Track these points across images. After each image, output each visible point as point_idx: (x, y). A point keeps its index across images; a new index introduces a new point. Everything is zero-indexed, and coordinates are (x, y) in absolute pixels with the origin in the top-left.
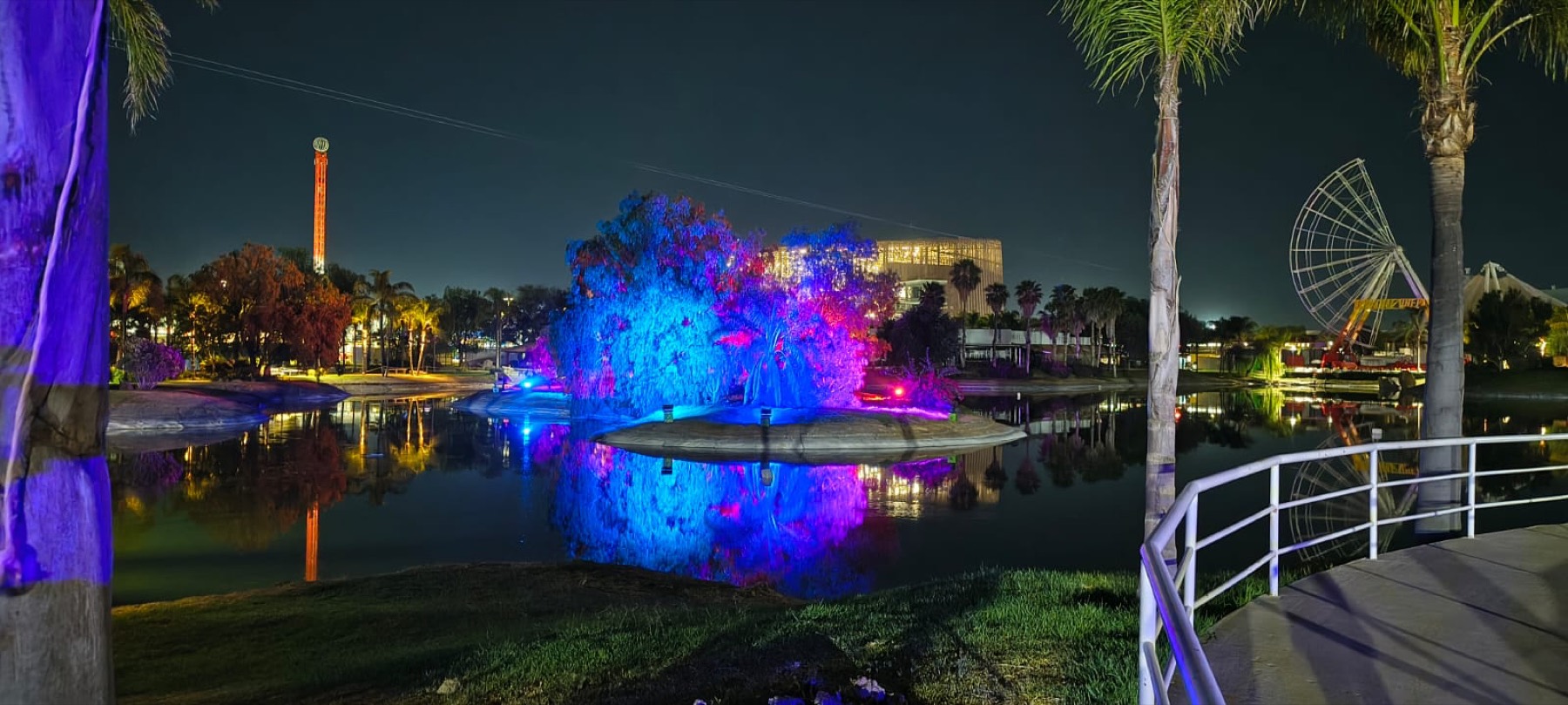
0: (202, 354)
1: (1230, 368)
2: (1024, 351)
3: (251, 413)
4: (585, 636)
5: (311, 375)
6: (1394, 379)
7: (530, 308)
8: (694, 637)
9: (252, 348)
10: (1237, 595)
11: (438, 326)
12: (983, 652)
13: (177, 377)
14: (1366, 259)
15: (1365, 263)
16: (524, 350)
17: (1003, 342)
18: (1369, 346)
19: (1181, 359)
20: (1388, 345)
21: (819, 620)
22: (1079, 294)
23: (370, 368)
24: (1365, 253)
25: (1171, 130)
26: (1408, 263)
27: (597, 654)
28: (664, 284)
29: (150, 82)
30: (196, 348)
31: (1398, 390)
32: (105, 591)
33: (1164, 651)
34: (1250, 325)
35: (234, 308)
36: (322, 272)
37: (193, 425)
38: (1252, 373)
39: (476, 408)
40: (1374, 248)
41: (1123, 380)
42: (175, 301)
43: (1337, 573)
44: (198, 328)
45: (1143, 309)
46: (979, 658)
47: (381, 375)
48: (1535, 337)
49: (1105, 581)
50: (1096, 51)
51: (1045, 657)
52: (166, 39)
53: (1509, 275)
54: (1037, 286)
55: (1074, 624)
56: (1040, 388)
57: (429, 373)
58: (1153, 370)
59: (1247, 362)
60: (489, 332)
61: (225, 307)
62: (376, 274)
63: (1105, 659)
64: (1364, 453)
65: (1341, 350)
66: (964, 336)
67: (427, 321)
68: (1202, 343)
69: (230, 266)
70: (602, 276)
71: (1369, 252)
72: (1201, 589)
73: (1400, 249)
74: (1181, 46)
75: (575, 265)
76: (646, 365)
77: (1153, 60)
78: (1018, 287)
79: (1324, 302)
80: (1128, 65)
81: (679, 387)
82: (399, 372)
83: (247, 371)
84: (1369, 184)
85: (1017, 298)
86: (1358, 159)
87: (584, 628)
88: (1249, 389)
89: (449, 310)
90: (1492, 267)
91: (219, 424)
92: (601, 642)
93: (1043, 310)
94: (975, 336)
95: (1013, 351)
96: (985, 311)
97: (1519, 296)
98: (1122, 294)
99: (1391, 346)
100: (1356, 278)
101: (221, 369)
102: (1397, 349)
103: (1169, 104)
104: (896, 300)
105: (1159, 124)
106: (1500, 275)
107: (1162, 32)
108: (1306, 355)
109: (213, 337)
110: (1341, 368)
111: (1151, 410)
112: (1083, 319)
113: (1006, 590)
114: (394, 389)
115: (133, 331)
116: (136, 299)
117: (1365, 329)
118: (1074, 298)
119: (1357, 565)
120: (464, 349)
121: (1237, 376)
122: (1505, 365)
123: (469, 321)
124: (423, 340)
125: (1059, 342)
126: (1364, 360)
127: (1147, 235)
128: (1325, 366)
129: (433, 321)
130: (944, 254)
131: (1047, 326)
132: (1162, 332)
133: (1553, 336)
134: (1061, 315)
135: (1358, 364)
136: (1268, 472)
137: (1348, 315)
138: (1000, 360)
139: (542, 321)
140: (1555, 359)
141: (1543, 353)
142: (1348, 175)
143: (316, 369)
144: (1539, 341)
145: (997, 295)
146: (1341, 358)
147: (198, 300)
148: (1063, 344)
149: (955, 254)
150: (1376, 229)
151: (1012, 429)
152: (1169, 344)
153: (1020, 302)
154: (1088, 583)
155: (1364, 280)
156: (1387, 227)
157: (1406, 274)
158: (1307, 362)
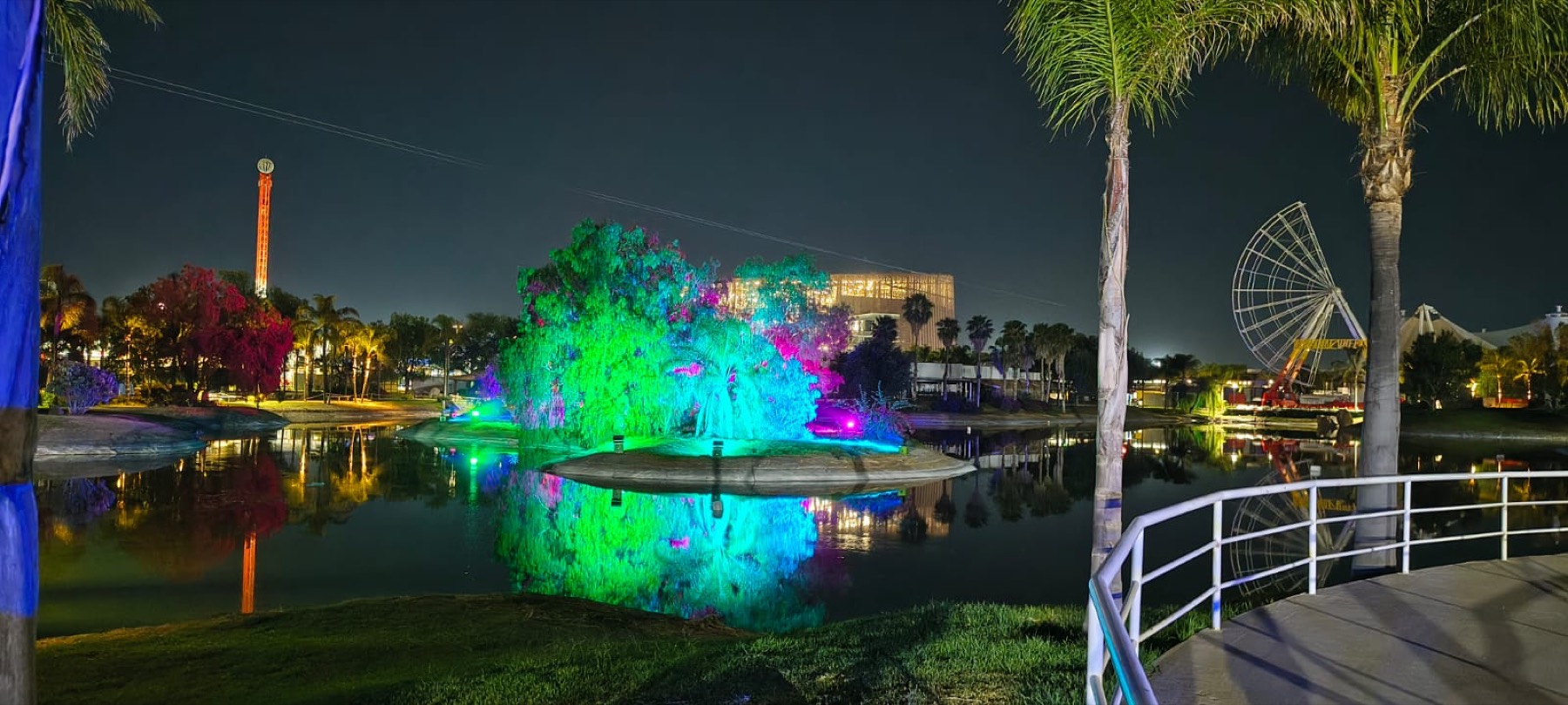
0: (137, 379)
1: (1174, 405)
2: (975, 385)
3: (187, 439)
4: (532, 670)
5: (251, 401)
6: (1331, 417)
7: (479, 335)
8: (643, 672)
9: (190, 373)
10: (1180, 628)
11: (385, 353)
12: (932, 687)
13: (110, 402)
14: (1306, 300)
15: (1305, 304)
16: (473, 377)
17: (954, 376)
18: (1308, 385)
19: (1128, 395)
20: (1327, 384)
21: (770, 653)
22: (1029, 329)
23: (313, 395)
24: (1305, 294)
25: (1122, 172)
26: (1346, 305)
27: (543, 689)
28: (616, 314)
29: (89, 99)
30: (131, 373)
31: (1336, 429)
32: (28, 623)
33: (1109, 684)
34: (1195, 363)
35: (171, 332)
36: (264, 296)
37: (126, 450)
38: (1195, 410)
39: (422, 436)
40: (1314, 289)
41: (1072, 416)
42: (110, 324)
43: (1275, 608)
44: (134, 351)
45: (1092, 346)
46: (927, 691)
47: (323, 402)
48: (1467, 379)
49: (1052, 615)
50: (1050, 92)
51: (993, 690)
52: (105, 54)
53: (1442, 317)
54: (989, 321)
55: (1022, 657)
56: (988, 422)
57: (374, 400)
58: (1101, 405)
59: (1190, 399)
60: (437, 360)
61: (162, 330)
62: (320, 299)
63: (1051, 692)
64: (1304, 490)
65: (1281, 388)
66: (916, 370)
67: (372, 348)
68: (1149, 379)
69: (169, 289)
70: (554, 305)
71: (1309, 294)
72: (1146, 623)
73: (1339, 291)
74: (1132, 88)
75: (526, 292)
76: (597, 395)
77: (1104, 101)
78: (970, 322)
79: (1265, 342)
80: (1081, 105)
81: (631, 419)
82: (342, 399)
83: (182, 397)
84: (1310, 228)
85: (968, 332)
86: (1299, 203)
87: (529, 662)
88: (1192, 425)
89: (396, 336)
90: (1426, 309)
91: (153, 451)
92: (547, 676)
93: (994, 345)
94: (927, 370)
95: (964, 385)
96: (937, 345)
97: (1452, 339)
98: (1072, 331)
99: (1329, 386)
100: (1296, 319)
101: (156, 395)
102: (1336, 389)
103: (1119, 144)
104: (849, 333)
105: (1110, 164)
106: (1434, 317)
107: (1113, 74)
108: (1247, 393)
109: (149, 361)
110: (1281, 406)
111: (1099, 447)
112: (1032, 353)
113: (956, 623)
114: (337, 417)
115: (65, 353)
116: (69, 321)
117: (1304, 368)
118: (1023, 334)
119: (1297, 600)
120: (411, 376)
121: (1181, 413)
122: (1438, 405)
123: (416, 349)
124: (368, 367)
125: (1009, 377)
126: (1303, 399)
127: (1097, 273)
128: (1265, 404)
129: (379, 348)
130: (896, 288)
131: (998, 361)
132: (1111, 370)
133: (1483, 377)
134: (1012, 350)
135: (1298, 402)
136: (1210, 508)
137: (1288, 353)
138: (951, 394)
139: (492, 349)
140: (1484, 400)
141: (1473, 394)
142: (1289, 218)
143: (256, 394)
144: (1470, 382)
145: (948, 329)
146: (1281, 396)
147: (134, 323)
148: (1013, 379)
149: (907, 289)
150: (1315, 271)
151: (961, 463)
152: (1117, 383)
153: (971, 337)
154: (1036, 616)
155: (1303, 320)
156: (1326, 268)
157: (1344, 315)
158: (1248, 400)
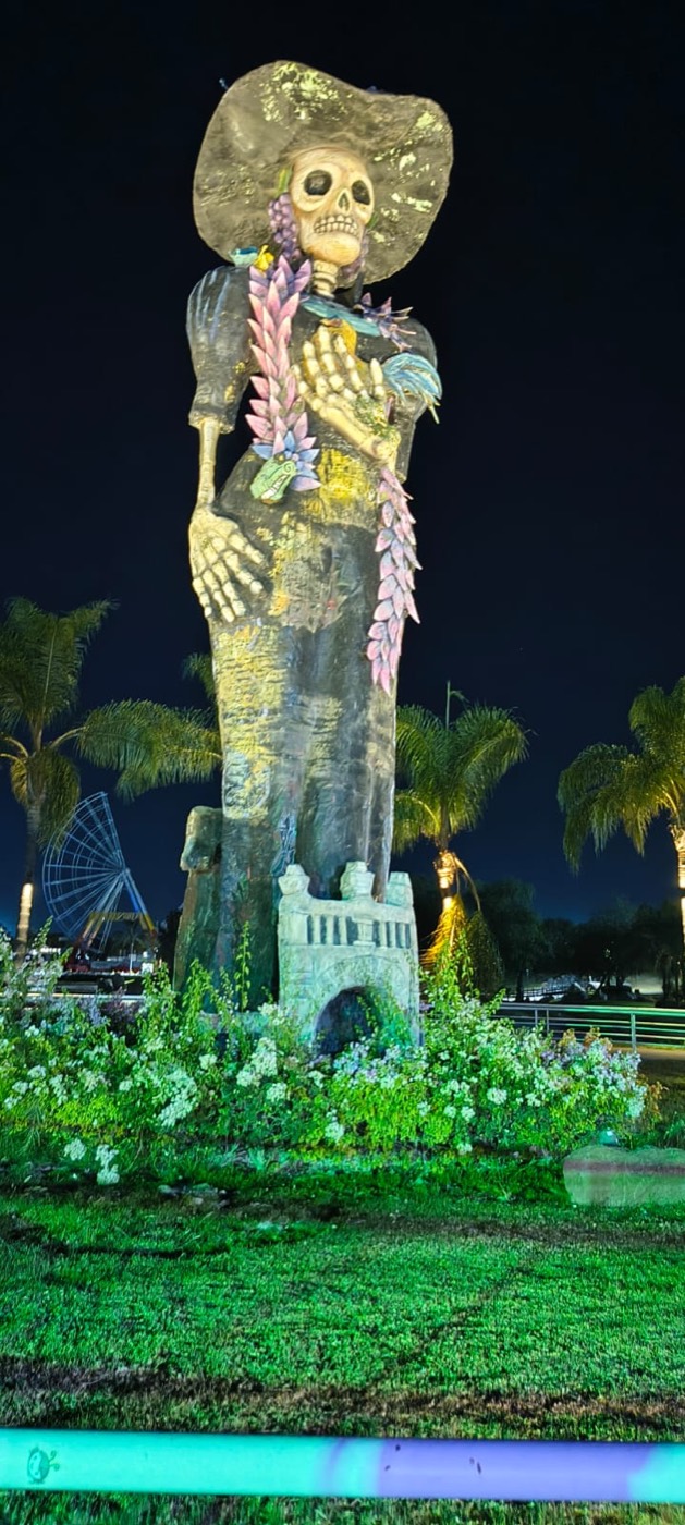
14: (102, 877)
15: (101, 881)
18: (100, 952)
24: (100, 872)
26: (133, 883)
40: (108, 868)
65: (78, 954)
71: (104, 871)
73: (128, 871)
79: (68, 911)
84: (109, 814)
86: (102, 793)
100: (93, 893)
117: (97, 938)
135: (91, 967)
137: (85, 923)
142: (93, 805)
146: (78, 962)
155: (99, 895)
156: (119, 850)
157: (131, 892)
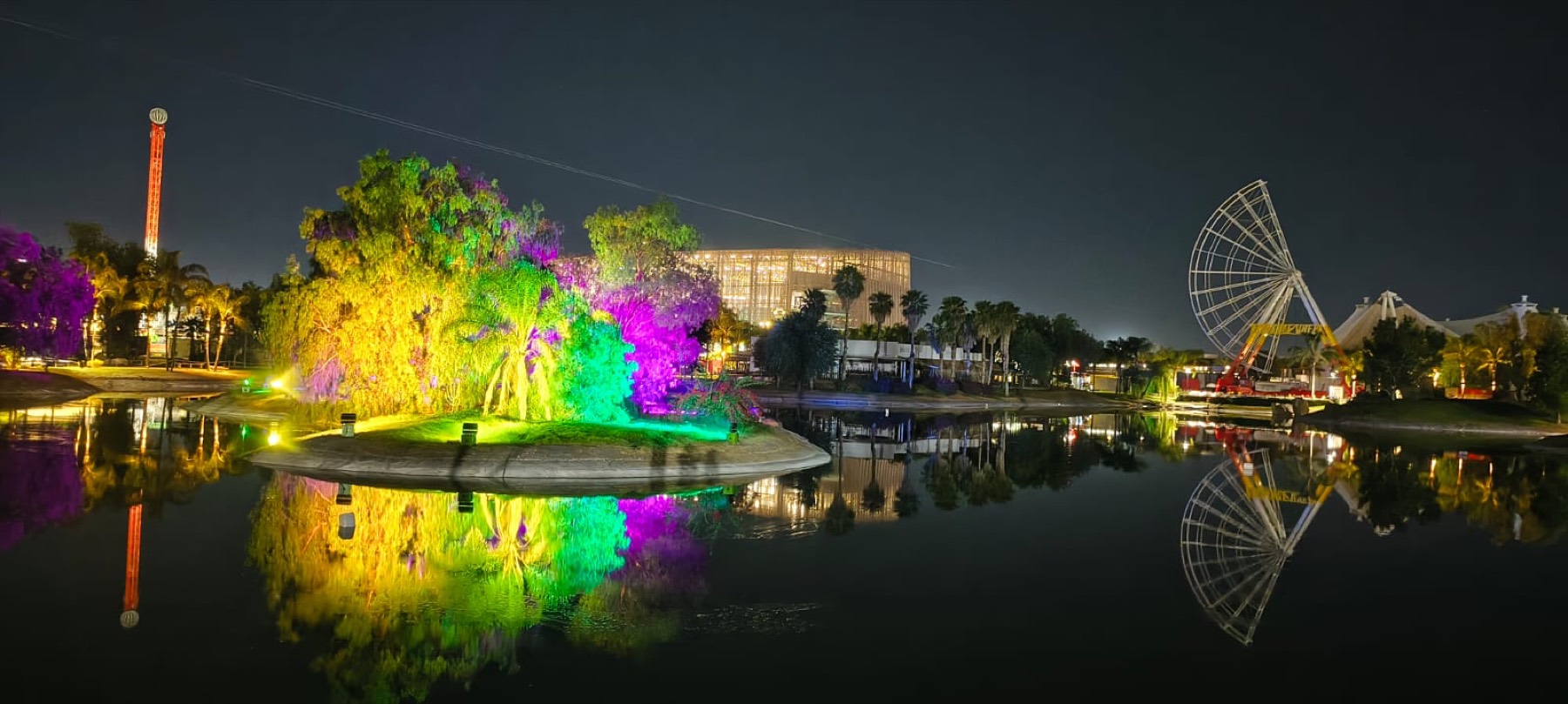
1: (1126, 389)
2: (908, 363)
6: (1287, 405)
11: (241, 316)
14: (1265, 283)
15: (1263, 287)
17: (890, 355)
18: (1265, 372)
20: (1285, 370)
22: (970, 307)
24: (1264, 276)
26: (1306, 288)
31: (1291, 418)
34: (1148, 346)
38: (1146, 395)
40: (1273, 271)
47: (165, 369)
48: (1429, 367)
53: (1405, 304)
54: (923, 296)
56: (920, 405)
57: (231, 369)
59: (1141, 383)
65: (1236, 374)
66: (844, 347)
67: (226, 310)
71: (1268, 276)
73: (1299, 274)
78: (904, 297)
79: (1222, 325)
82: (194, 367)
84: (1271, 207)
85: (902, 308)
86: (1260, 181)
88: (1143, 411)
90: (1389, 296)
93: (931, 322)
94: (860, 348)
95: (899, 364)
97: (1413, 325)
98: (1017, 309)
99: (1288, 372)
100: (1254, 302)
102: (1294, 376)
106: (1397, 304)
108: (1202, 378)
110: (1236, 393)
112: (974, 332)
114: (175, 385)
117: (1262, 355)
118: (963, 311)
121: (1132, 398)
122: (1398, 395)
124: (223, 331)
125: (947, 357)
126: (1259, 386)
128: (1220, 390)
129: (234, 311)
133: (1446, 367)
134: (950, 329)
135: (1254, 389)
137: (1244, 339)
138: (883, 374)
140: (1447, 390)
141: (1435, 384)
142: (1249, 197)
144: (1432, 372)
146: (1237, 382)
148: (950, 359)
149: (862, 265)
150: (1275, 253)
155: (1262, 303)
156: (1286, 251)
157: (1304, 299)
158: (1202, 386)
